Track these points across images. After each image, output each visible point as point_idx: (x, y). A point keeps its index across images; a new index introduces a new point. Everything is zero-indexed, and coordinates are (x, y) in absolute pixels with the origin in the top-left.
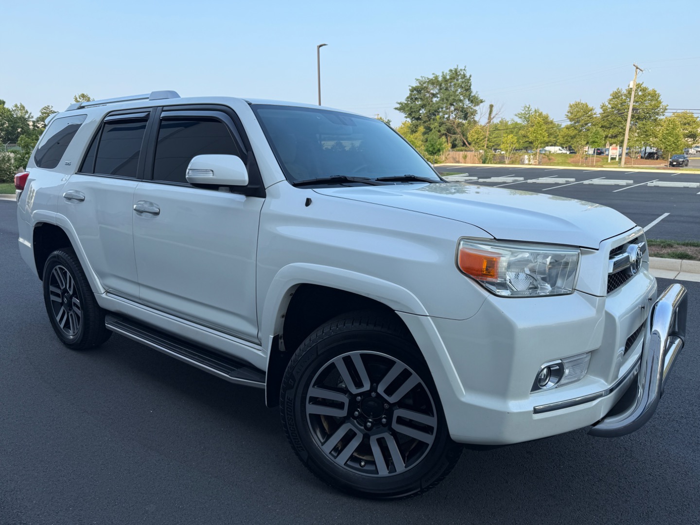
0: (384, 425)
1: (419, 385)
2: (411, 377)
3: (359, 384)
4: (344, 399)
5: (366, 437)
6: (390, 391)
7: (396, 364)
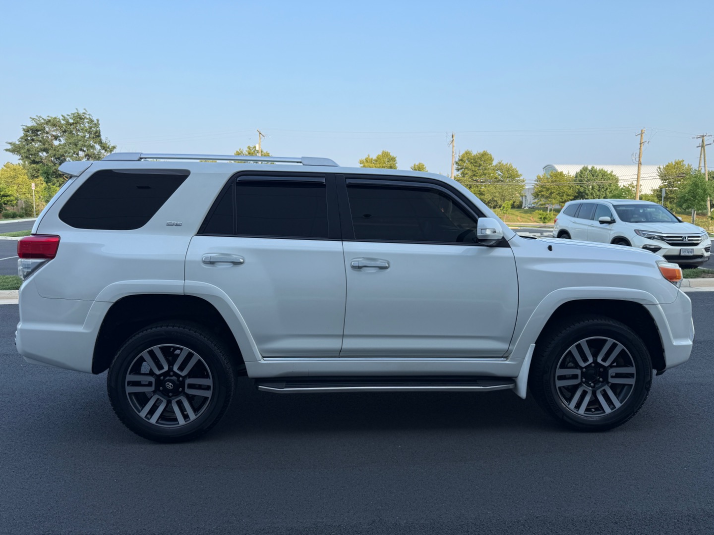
0: (602, 382)
1: (623, 349)
2: (617, 348)
3: (585, 359)
4: (578, 372)
5: (594, 394)
6: (604, 360)
7: (607, 342)
